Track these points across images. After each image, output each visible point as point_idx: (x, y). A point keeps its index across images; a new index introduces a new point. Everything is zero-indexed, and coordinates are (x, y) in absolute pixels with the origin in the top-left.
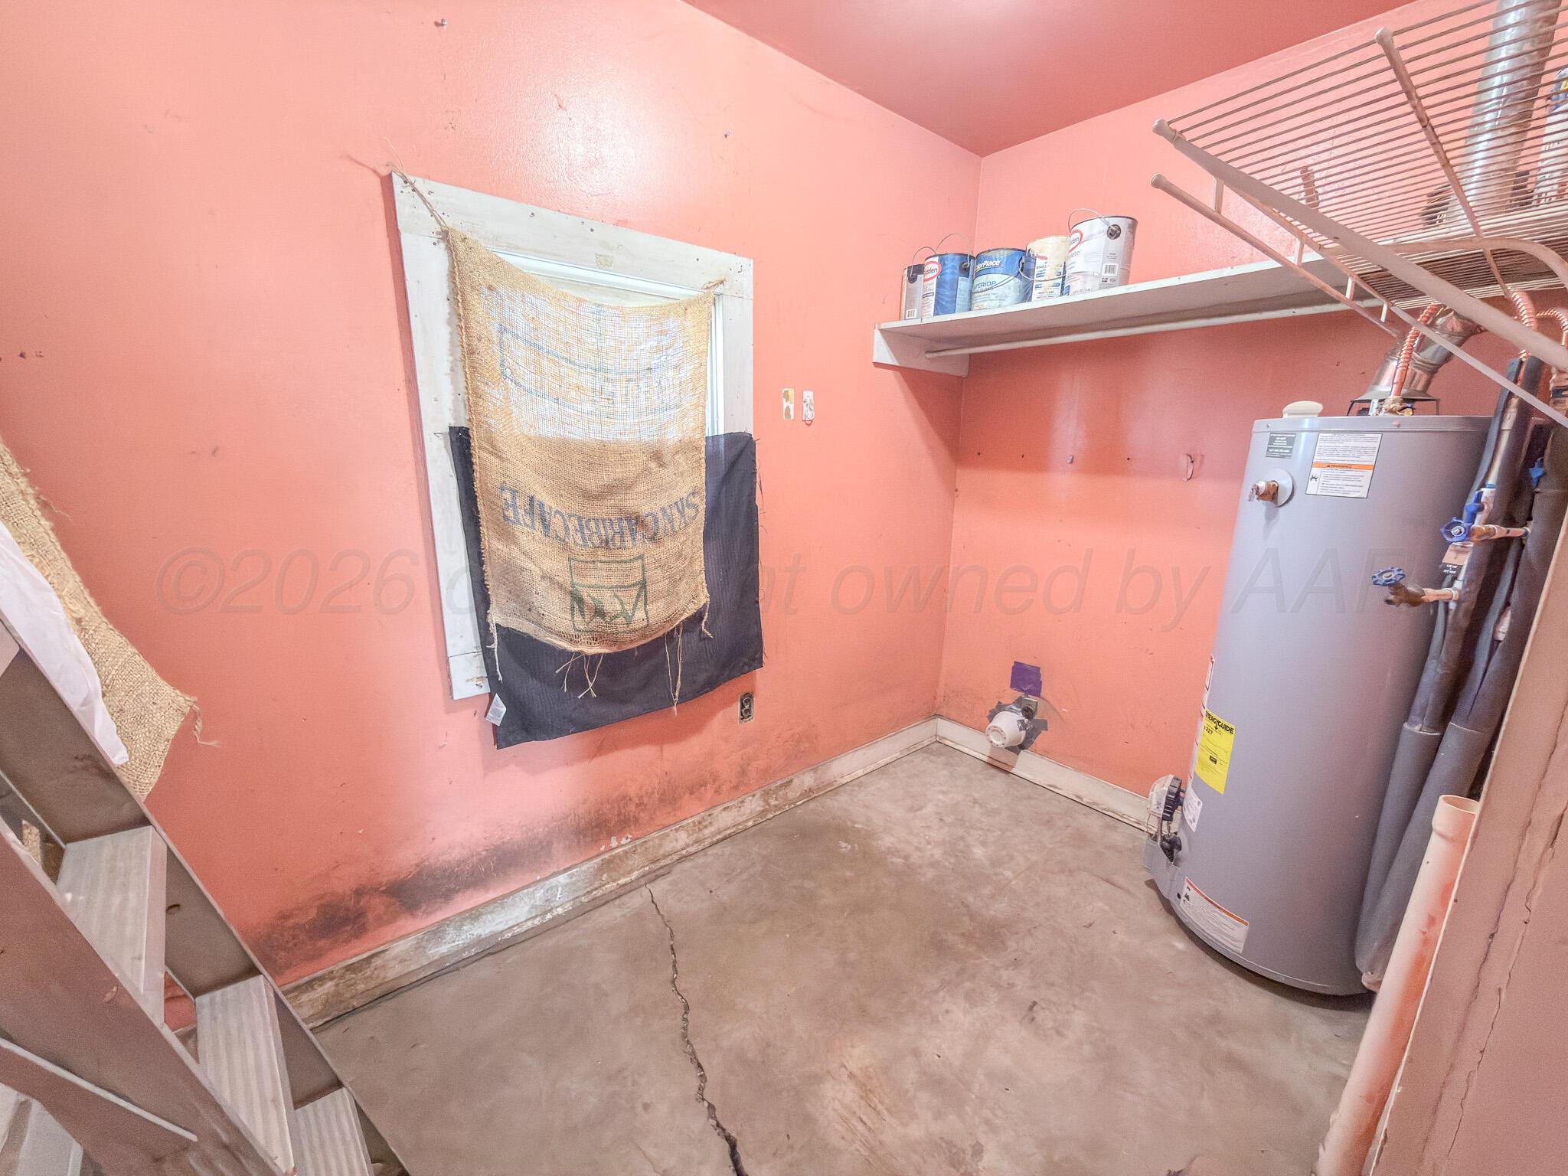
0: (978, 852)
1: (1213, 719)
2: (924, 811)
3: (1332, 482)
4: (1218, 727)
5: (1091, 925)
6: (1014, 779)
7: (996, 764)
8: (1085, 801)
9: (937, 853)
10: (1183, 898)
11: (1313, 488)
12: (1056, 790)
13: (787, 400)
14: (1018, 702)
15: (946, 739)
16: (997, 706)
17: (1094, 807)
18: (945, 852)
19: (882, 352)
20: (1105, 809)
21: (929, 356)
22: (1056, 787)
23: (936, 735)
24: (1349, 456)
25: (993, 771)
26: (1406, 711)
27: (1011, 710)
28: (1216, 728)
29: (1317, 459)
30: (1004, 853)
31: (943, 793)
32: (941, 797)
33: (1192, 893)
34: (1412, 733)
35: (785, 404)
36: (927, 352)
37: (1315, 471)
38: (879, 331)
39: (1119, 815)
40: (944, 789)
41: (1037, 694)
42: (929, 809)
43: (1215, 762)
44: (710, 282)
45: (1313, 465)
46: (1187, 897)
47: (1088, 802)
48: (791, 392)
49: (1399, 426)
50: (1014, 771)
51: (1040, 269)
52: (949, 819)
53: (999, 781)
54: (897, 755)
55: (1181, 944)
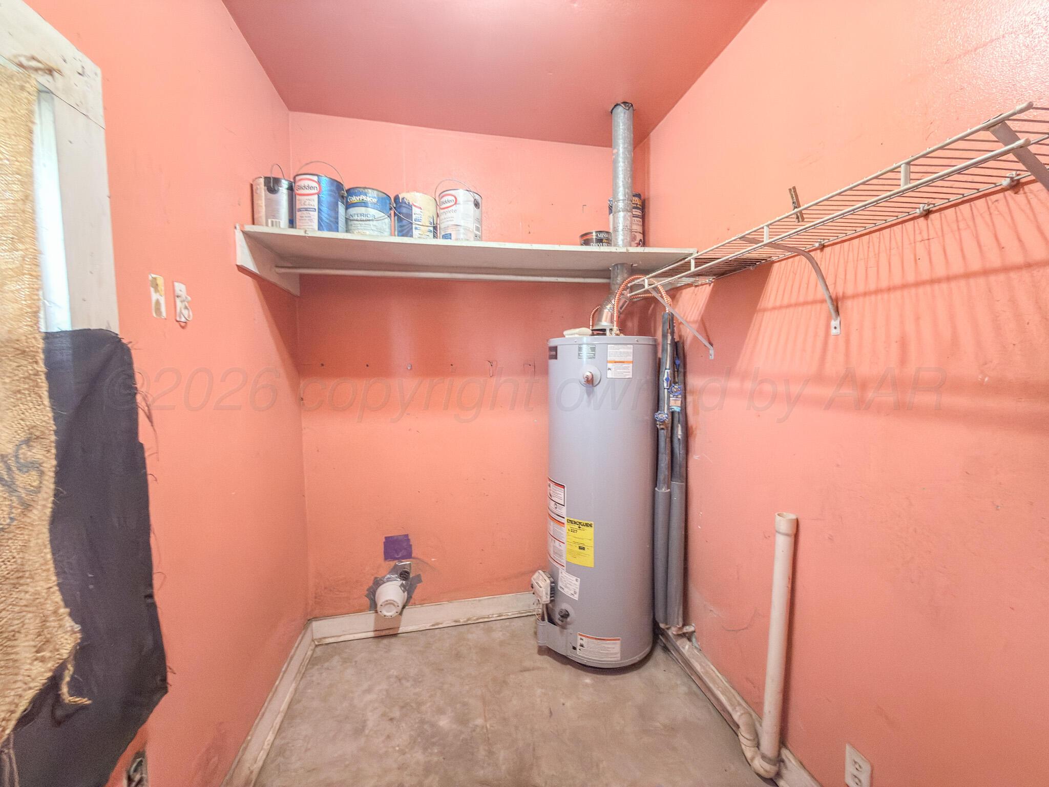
0: (444, 722)
1: (575, 523)
2: (370, 724)
3: (618, 371)
4: (581, 526)
5: (551, 712)
6: (403, 637)
7: (384, 633)
8: (462, 621)
9: (418, 756)
10: (578, 647)
11: (610, 374)
12: (440, 626)
13: (157, 290)
14: (394, 570)
15: (325, 638)
16: (374, 583)
17: (469, 622)
18: (425, 749)
19: (244, 256)
20: (477, 619)
21: (278, 270)
22: (438, 624)
23: (313, 641)
24: (622, 357)
25: (385, 641)
26: (655, 482)
27: (389, 580)
28: (579, 527)
29: (609, 359)
30: (458, 706)
31: (369, 690)
32: (369, 697)
33: (585, 641)
34: (663, 493)
35: (154, 296)
36: (277, 267)
37: (610, 365)
38: (241, 233)
39: (487, 618)
40: (365, 686)
41: (409, 556)
42: (372, 718)
43: (584, 549)
44: (34, 58)
45: (608, 362)
46: (582, 646)
47: (465, 621)
48: (160, 281)
49: (637, 341)
50: (401, 630)
51: (417, 216)
52: (396, 713)
53: (397, 648)
54: (294, 685)
55: (588, 679)
